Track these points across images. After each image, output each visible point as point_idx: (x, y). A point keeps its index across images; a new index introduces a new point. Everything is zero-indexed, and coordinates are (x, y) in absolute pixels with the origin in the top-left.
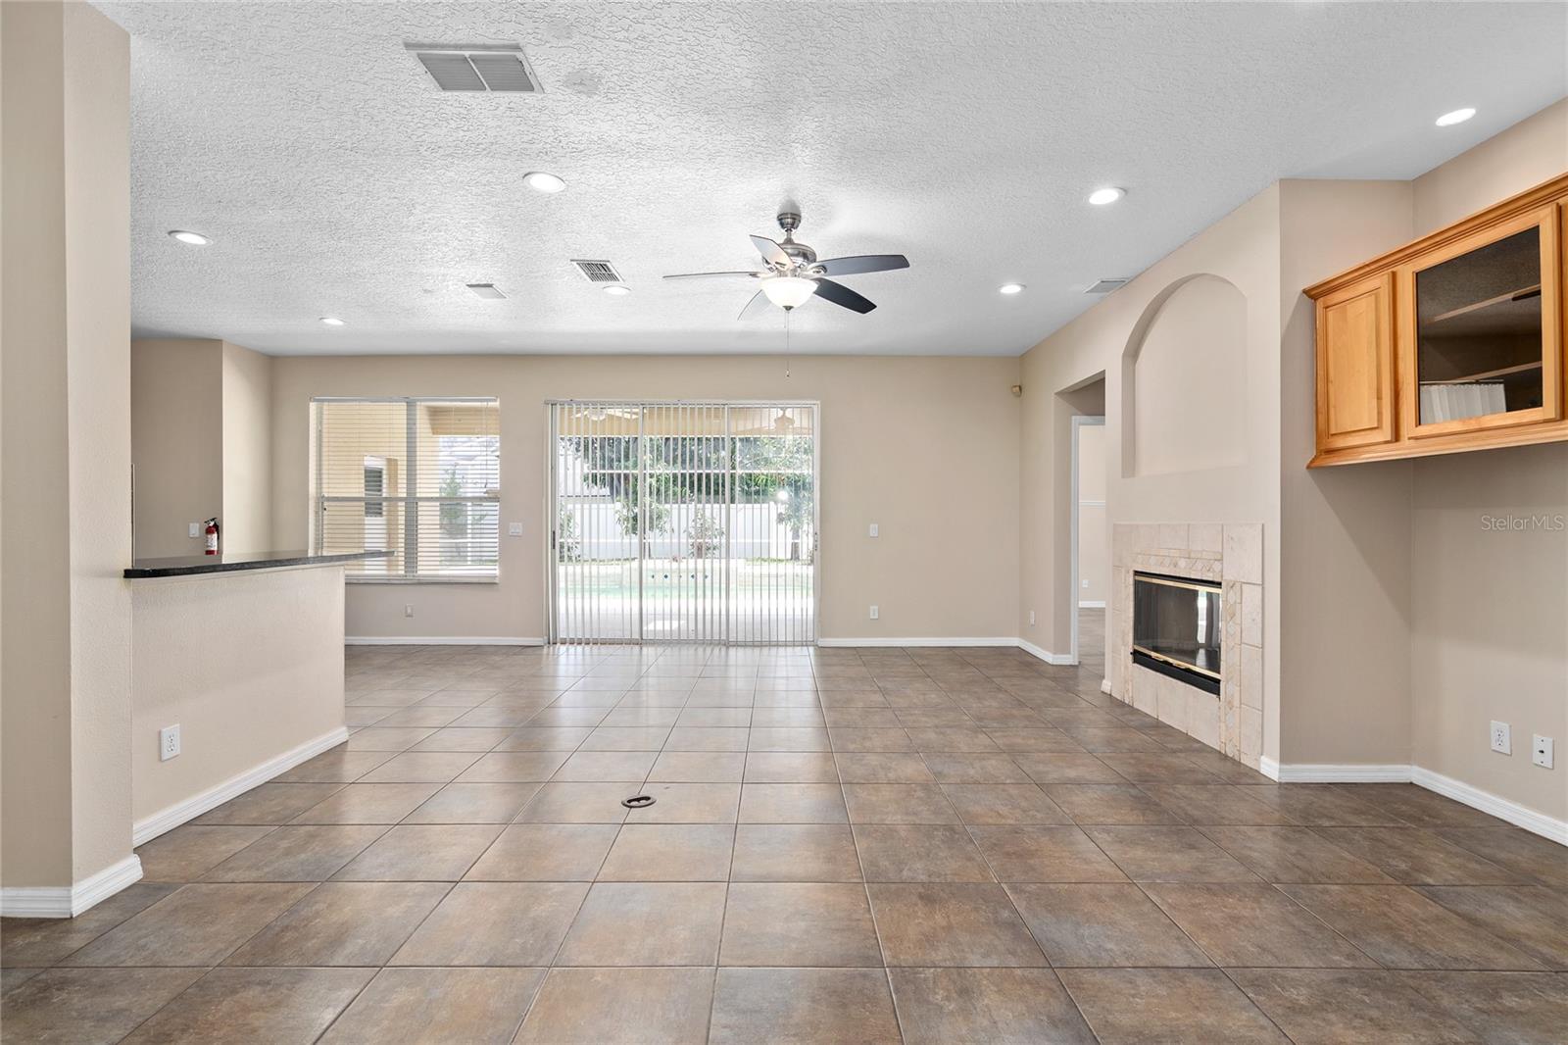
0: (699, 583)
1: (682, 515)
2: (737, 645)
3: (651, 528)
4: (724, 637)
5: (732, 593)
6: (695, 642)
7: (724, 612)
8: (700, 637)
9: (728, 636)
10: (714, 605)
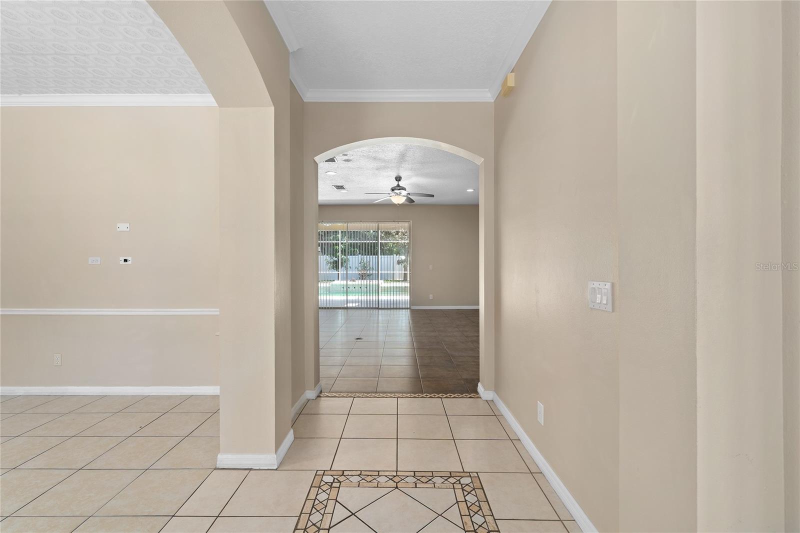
0: (368, 290)
1: (354, 260)
2: (382, 309)
3: (342, 266)
4: (377, 307)
5: (380, 294)
6: (367, 308)
7: (377, 300)
8: (369, 306)
9: (378, 306)
10: (374, 298)
